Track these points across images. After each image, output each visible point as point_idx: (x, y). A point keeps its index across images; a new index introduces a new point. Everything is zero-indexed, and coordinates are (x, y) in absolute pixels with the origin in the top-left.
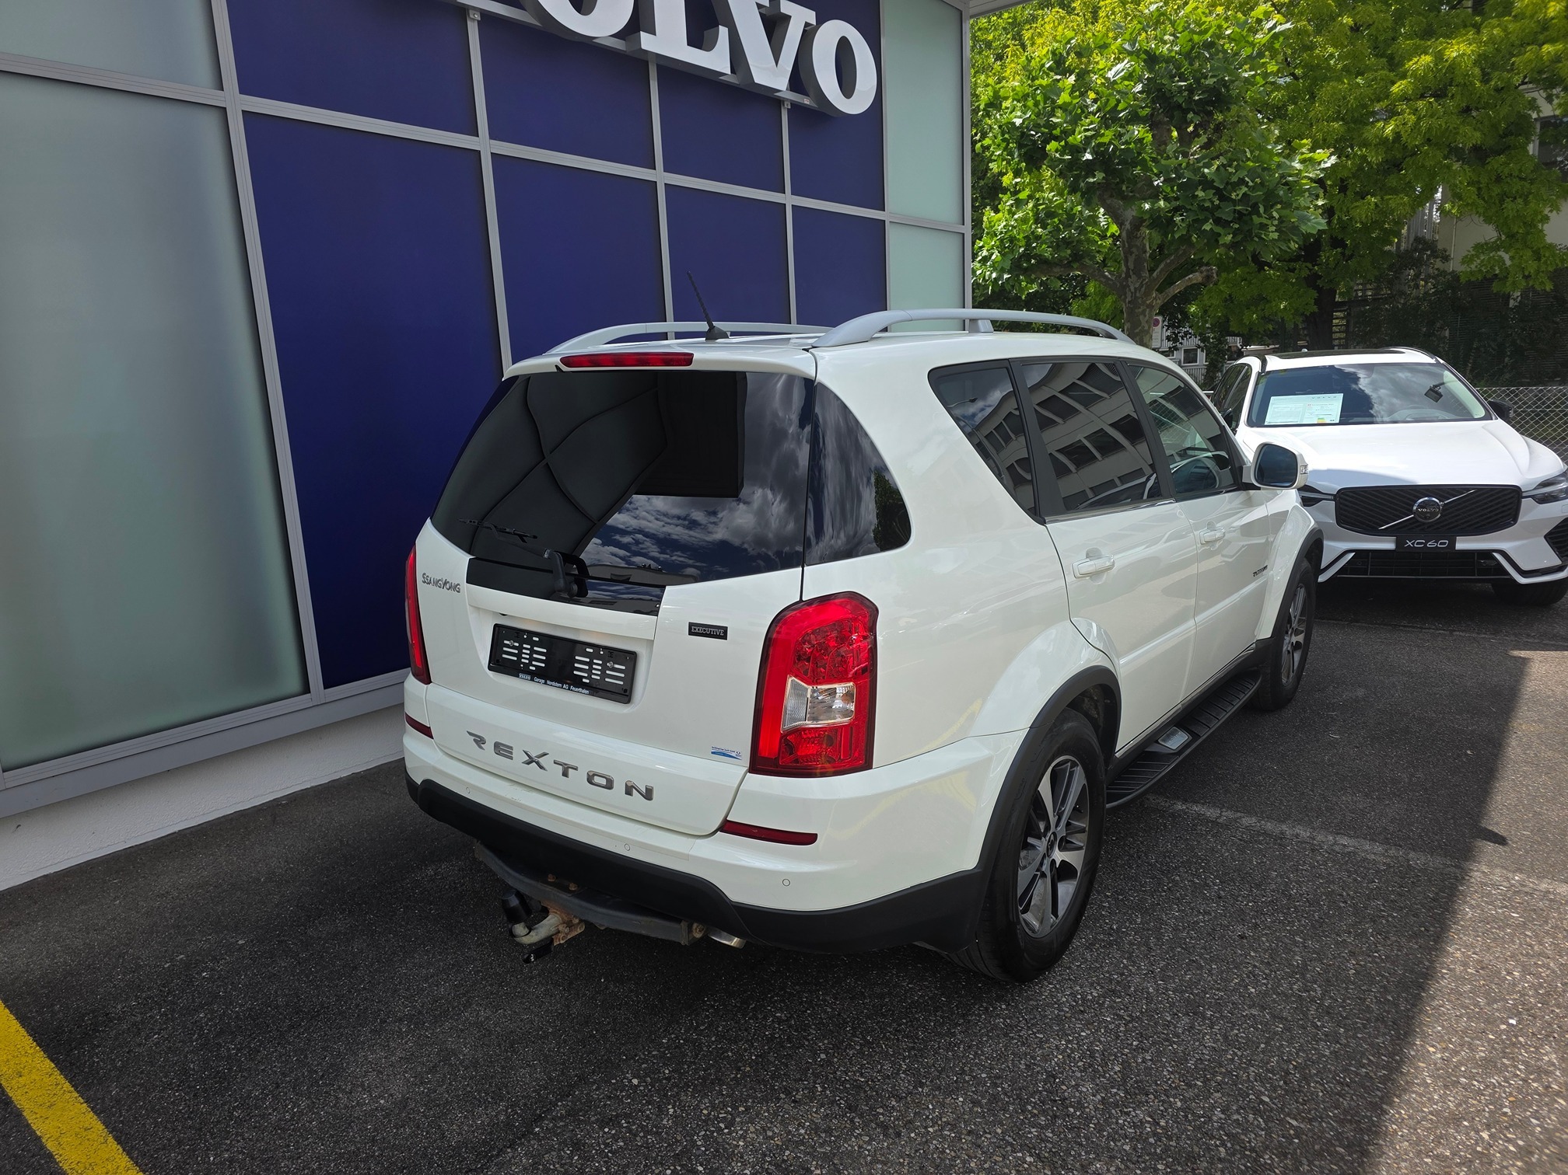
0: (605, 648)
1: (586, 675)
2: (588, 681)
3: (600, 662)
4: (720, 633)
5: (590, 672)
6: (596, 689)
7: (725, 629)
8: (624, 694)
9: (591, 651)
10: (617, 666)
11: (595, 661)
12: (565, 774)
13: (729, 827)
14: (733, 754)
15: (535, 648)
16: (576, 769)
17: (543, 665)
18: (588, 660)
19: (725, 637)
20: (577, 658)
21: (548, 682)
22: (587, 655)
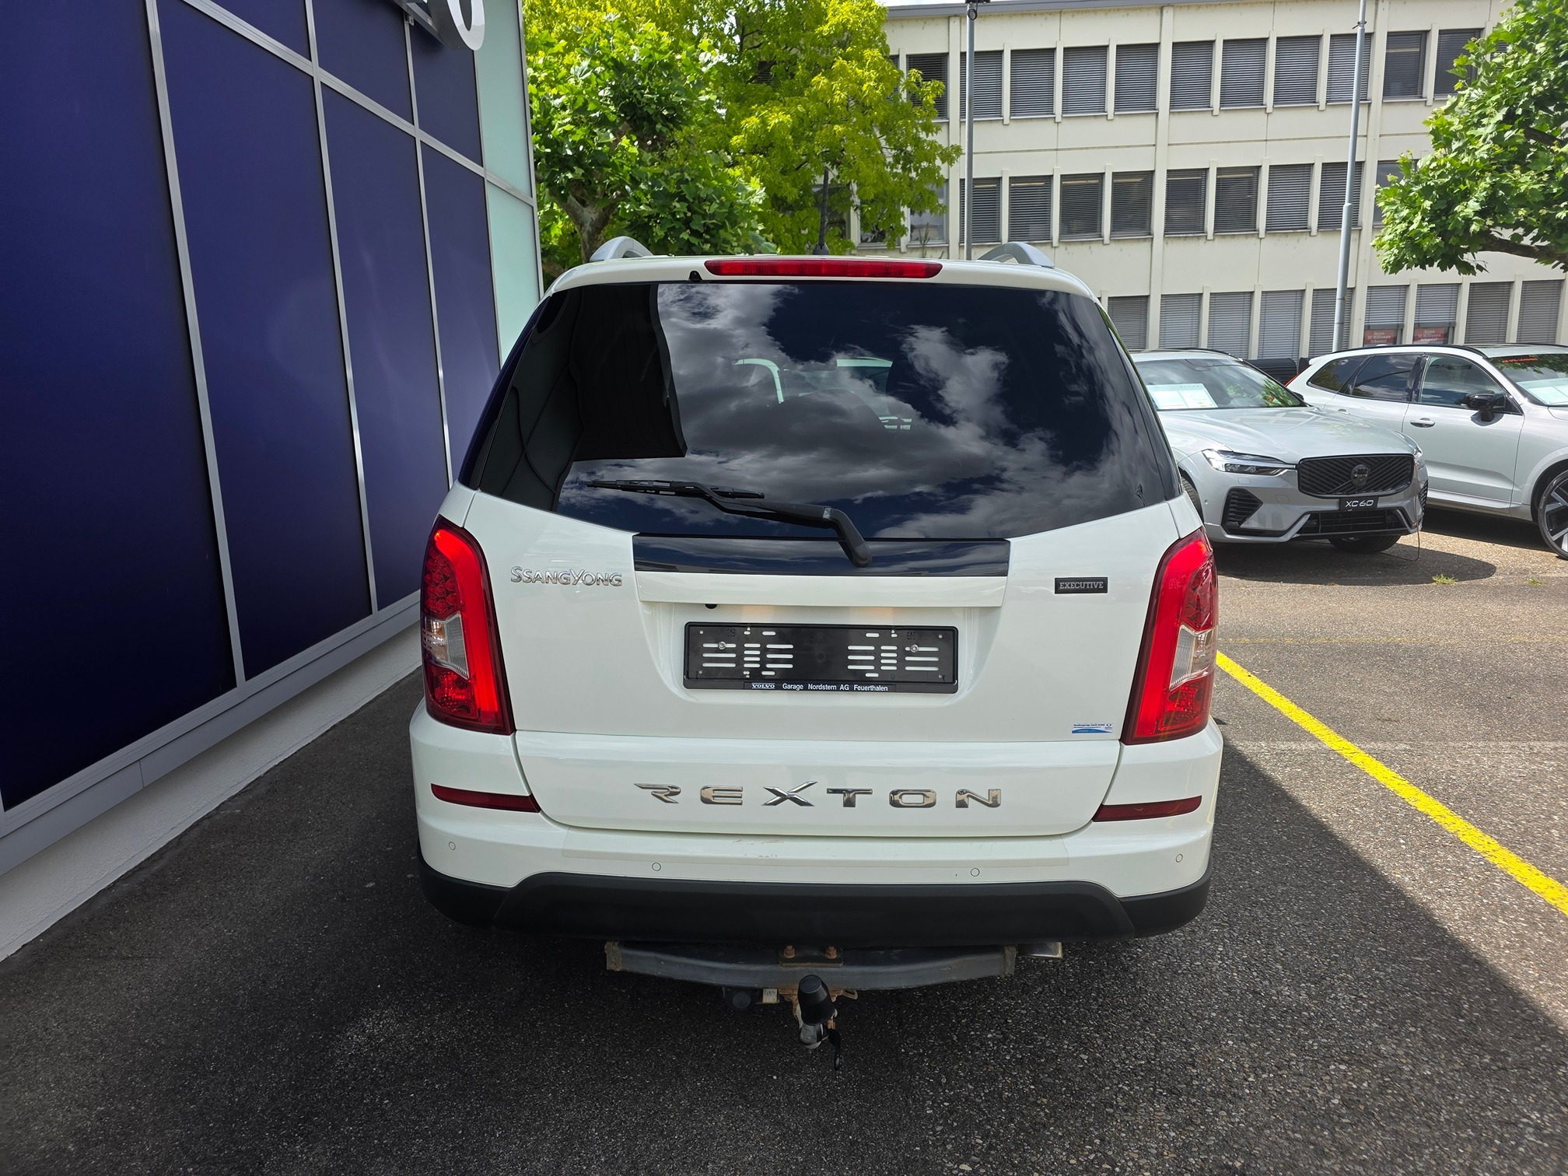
0: (898, 628)
1: (872, 668)
2: (876, 675)
3: (895, 648)
4: (1098, 586)
5: (877, 663)
6: (897, 683)
7: (1105, 580)
8: (946, 681)
9: (877, 635)
10: (921, 649)
11: (883, 648)
12: (849, 803)
13: (1106, 813)
14: (1102, 728)
15: (769, 646)
16: (868, 792)
17: (790, 666)
18: (872, 648)
19: (1104, 590)
20: (850, 648)
21: (810, 686)
22: (870, 641)
